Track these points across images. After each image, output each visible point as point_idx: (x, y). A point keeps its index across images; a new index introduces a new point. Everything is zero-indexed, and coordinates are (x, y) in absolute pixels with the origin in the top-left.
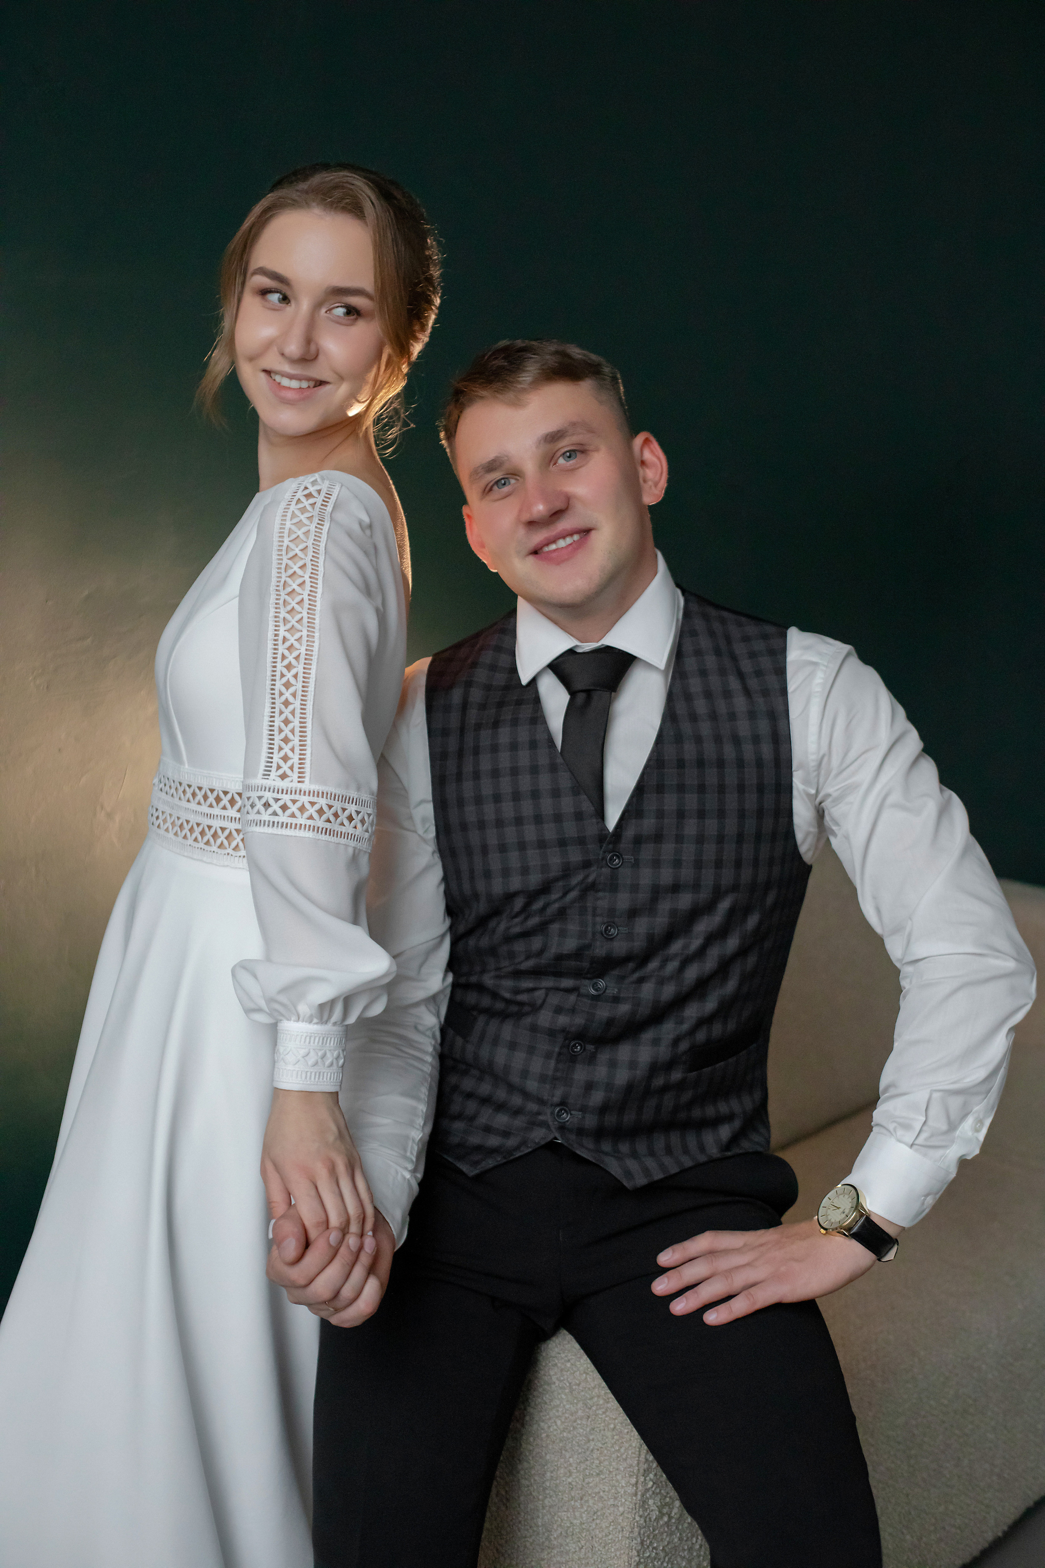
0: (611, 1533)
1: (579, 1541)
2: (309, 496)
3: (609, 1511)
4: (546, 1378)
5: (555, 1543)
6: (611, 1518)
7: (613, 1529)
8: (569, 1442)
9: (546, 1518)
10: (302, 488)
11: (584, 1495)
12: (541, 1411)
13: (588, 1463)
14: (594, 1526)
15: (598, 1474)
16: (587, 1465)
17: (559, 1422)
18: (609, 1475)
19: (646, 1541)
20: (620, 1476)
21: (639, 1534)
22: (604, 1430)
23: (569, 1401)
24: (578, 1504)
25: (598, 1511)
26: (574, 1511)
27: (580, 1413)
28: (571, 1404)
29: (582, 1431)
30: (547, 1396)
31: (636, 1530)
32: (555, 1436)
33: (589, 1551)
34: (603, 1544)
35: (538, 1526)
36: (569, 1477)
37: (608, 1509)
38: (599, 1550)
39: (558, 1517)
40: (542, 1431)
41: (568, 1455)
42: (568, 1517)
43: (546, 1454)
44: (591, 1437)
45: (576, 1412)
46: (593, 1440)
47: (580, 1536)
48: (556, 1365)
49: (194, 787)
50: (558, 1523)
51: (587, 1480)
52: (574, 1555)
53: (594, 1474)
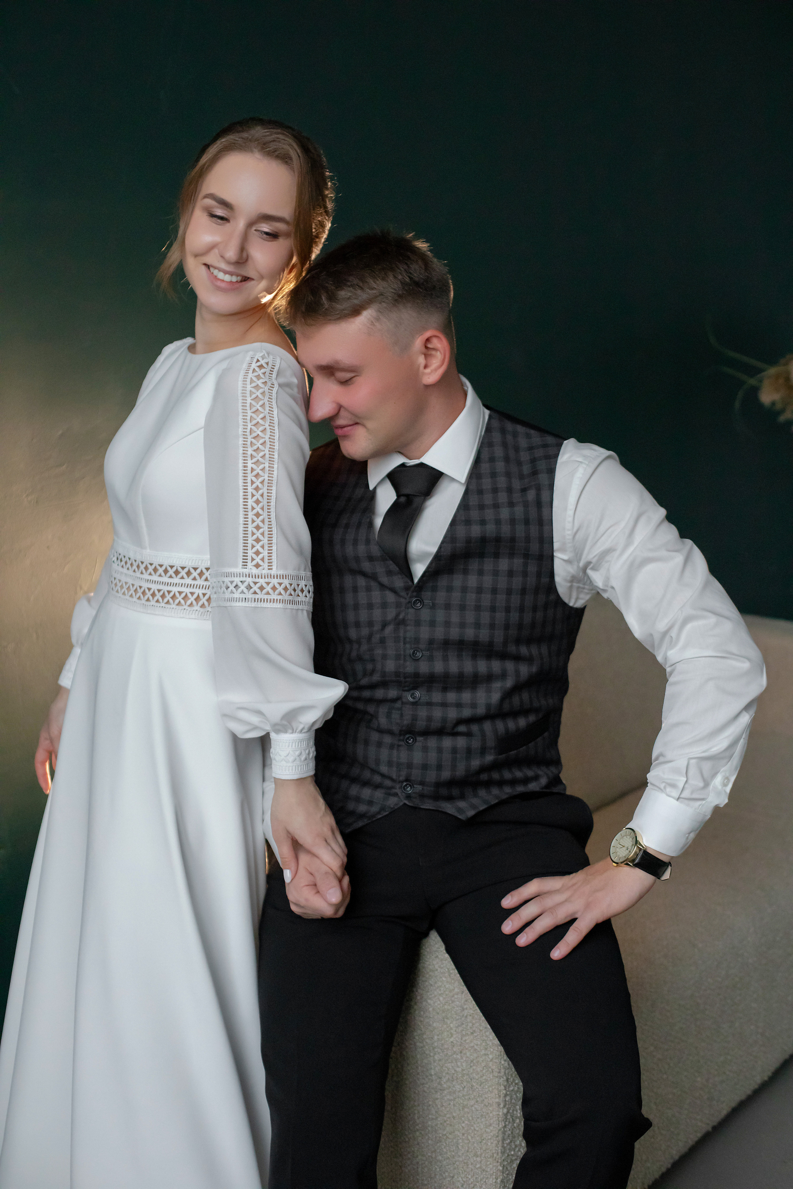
0: (484, 1074)
1: (462, 1083)
2: (261, 367)
3: (482, 1059)
4: (431, 967)
5: (445, 1086)
6: (483, 1064)
7: (486, 1071)
9: (437, 1069)
10: (255, 360)
11: (463, 1050)
12: (428, 992)
13: (464, 1026)
14: (472, 1071)
15: (472, 1033)
16: (463, 1027)
17: (441, 999)
18: (480, 1033)
19: (510, 1079)
20: (488, 1032)
21: (505, 1073)
23: (448, 982)
24: (459, 1057)
25: (474, 1060)
26: (456, 1062)
27: (456, 990)
30: (432, 980)
31: (503, 1070)
32: (439, 1008)
33: (469, 1089)
34: (479, 1084)
35: (431, 1075)
36: (450, 1038)
37: (481, 1058)
38: (477, 1088)
39: (446, 1067)
40: (429, 1006)
41: (449, 1022)
42: (452, 1067)
43: (433, 1023)
44: (465, 1007)
45: (454, 990)
47: (462, 1079)
48: (437, 957)
49: (156, 564)
50: (446, 1072)
51: (464, 1039)
52: (460, 1094)
53: (469, 1033)
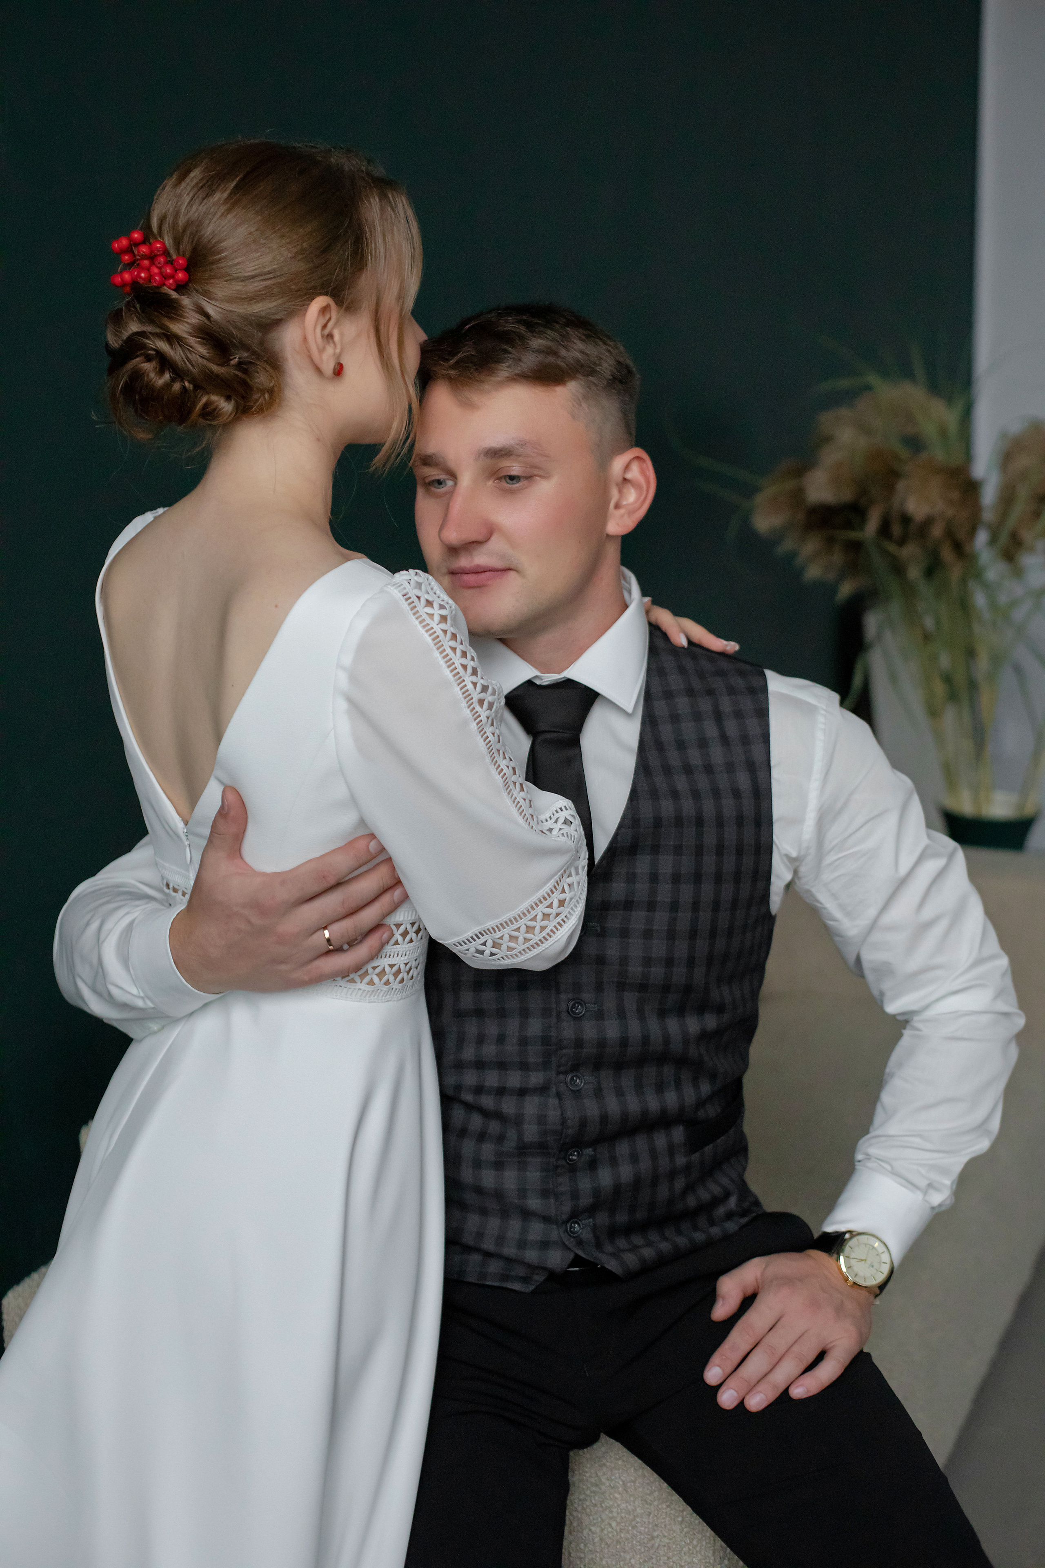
8: (629, 1543)
22: (670, 1524)
28: (627, 1502)
29: (643, 1529)
46: (658, 1536)
